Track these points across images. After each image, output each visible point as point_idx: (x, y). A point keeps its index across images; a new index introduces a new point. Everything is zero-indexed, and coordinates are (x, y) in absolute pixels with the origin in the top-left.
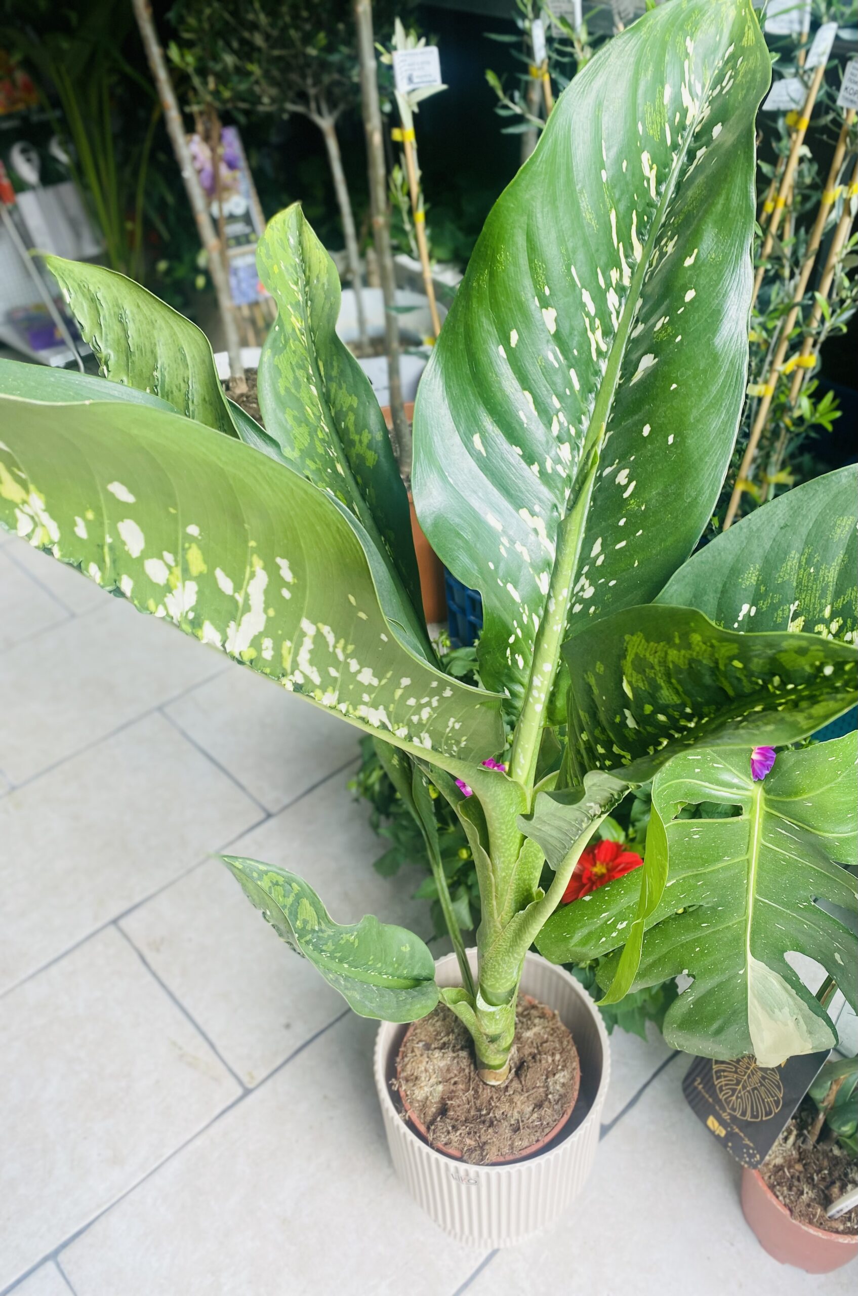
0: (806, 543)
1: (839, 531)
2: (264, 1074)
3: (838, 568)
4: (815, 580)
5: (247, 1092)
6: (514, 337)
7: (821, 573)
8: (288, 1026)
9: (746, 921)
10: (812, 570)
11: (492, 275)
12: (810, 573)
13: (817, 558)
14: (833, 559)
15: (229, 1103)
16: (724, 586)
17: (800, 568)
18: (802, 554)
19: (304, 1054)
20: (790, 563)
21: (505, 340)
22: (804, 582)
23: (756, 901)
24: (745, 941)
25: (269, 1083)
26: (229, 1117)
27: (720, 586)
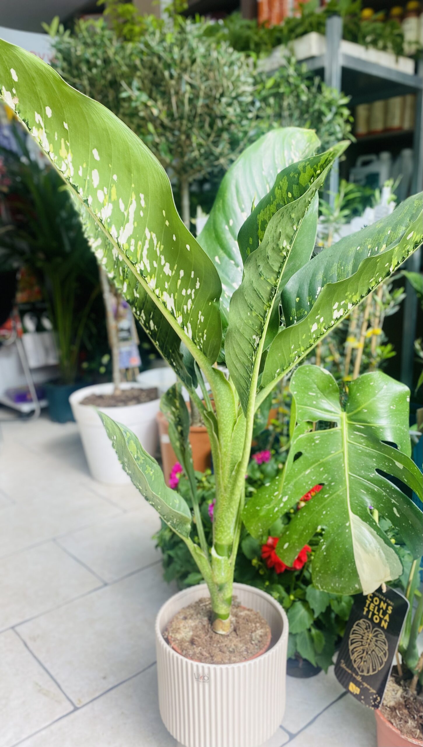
0: (339, 259)
1: (351, 252)
2: (88, 700)
3: (352, 265)
4: (344, 271)
5: (76, 709)
6: (231, 222)
7: (346, 268)
8: (104, 678)
9: (346, 489)
10: (342, 268)
11: (224, 201)
12: (342, 269)
13: (344, 263)
14: (350, 262)
15: (65, 713)
16: (310, 282)
17: (338, 268)
18: (338, 263)
19: (113, 692)
20: (334, 268)
21: (228, 223)
22: (340, 273)
23: (350, 475)
24: (347, 502)
25: (90, 705)
26: (64, 721)
27: (309, 282)
